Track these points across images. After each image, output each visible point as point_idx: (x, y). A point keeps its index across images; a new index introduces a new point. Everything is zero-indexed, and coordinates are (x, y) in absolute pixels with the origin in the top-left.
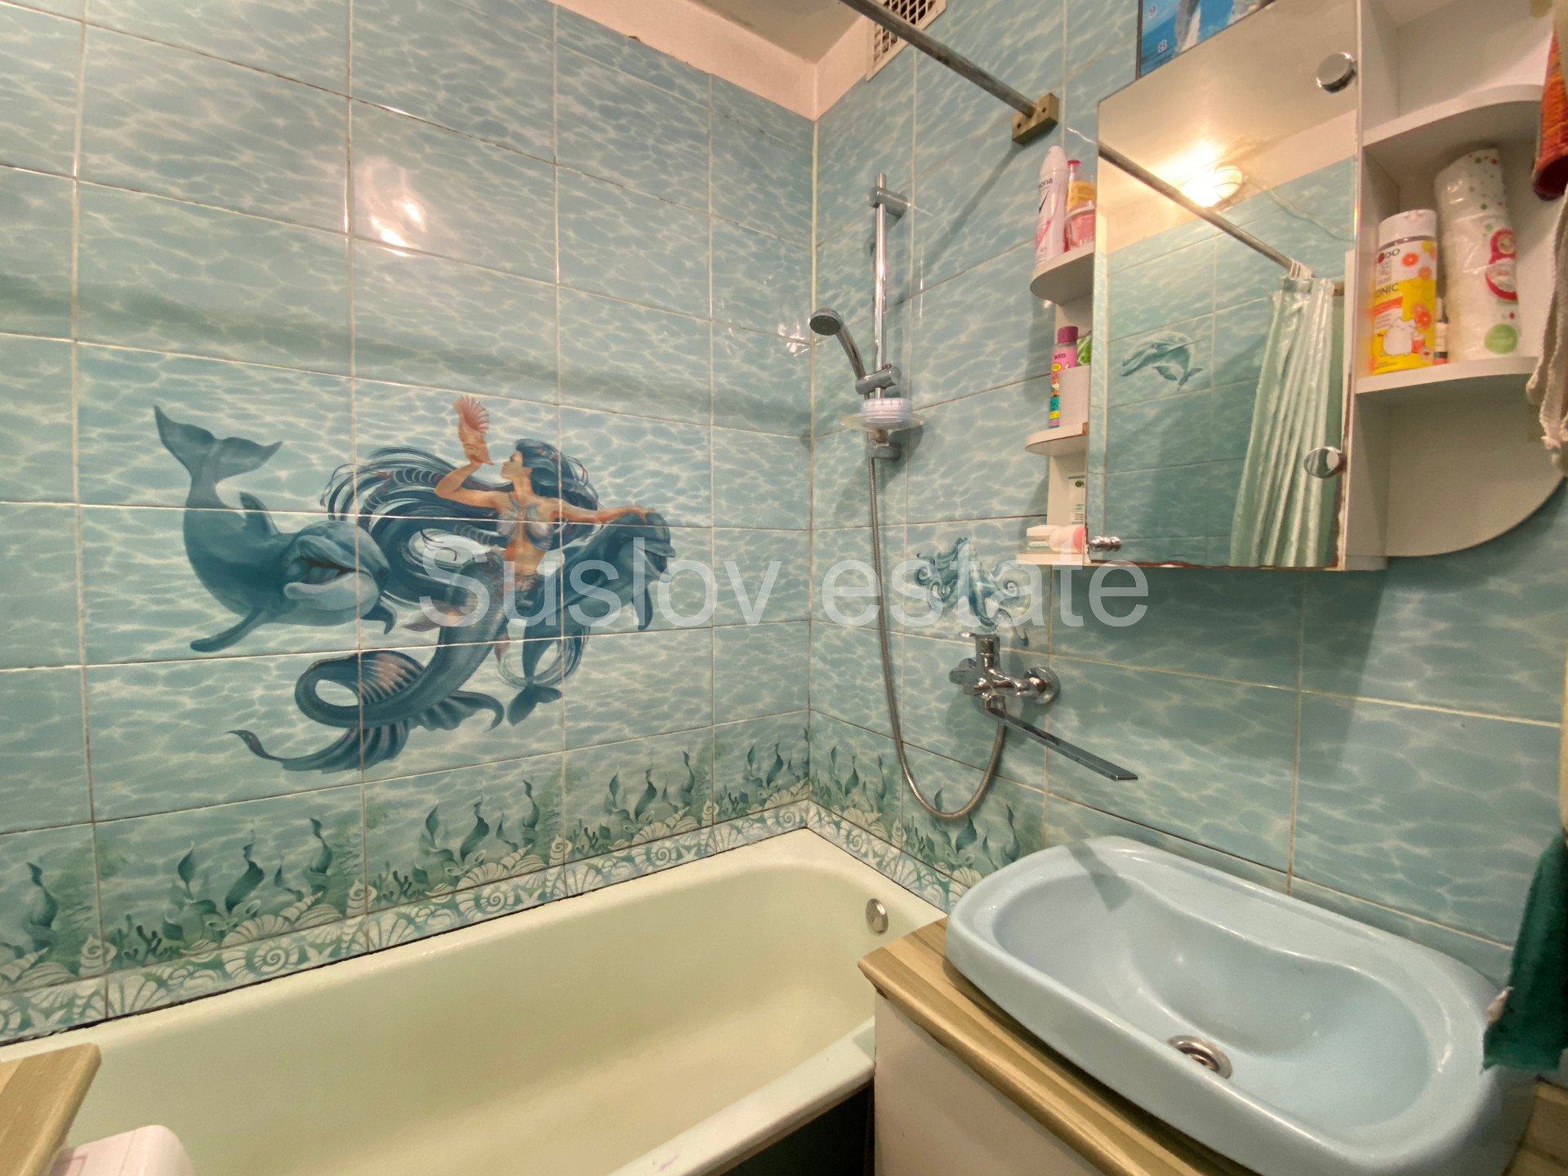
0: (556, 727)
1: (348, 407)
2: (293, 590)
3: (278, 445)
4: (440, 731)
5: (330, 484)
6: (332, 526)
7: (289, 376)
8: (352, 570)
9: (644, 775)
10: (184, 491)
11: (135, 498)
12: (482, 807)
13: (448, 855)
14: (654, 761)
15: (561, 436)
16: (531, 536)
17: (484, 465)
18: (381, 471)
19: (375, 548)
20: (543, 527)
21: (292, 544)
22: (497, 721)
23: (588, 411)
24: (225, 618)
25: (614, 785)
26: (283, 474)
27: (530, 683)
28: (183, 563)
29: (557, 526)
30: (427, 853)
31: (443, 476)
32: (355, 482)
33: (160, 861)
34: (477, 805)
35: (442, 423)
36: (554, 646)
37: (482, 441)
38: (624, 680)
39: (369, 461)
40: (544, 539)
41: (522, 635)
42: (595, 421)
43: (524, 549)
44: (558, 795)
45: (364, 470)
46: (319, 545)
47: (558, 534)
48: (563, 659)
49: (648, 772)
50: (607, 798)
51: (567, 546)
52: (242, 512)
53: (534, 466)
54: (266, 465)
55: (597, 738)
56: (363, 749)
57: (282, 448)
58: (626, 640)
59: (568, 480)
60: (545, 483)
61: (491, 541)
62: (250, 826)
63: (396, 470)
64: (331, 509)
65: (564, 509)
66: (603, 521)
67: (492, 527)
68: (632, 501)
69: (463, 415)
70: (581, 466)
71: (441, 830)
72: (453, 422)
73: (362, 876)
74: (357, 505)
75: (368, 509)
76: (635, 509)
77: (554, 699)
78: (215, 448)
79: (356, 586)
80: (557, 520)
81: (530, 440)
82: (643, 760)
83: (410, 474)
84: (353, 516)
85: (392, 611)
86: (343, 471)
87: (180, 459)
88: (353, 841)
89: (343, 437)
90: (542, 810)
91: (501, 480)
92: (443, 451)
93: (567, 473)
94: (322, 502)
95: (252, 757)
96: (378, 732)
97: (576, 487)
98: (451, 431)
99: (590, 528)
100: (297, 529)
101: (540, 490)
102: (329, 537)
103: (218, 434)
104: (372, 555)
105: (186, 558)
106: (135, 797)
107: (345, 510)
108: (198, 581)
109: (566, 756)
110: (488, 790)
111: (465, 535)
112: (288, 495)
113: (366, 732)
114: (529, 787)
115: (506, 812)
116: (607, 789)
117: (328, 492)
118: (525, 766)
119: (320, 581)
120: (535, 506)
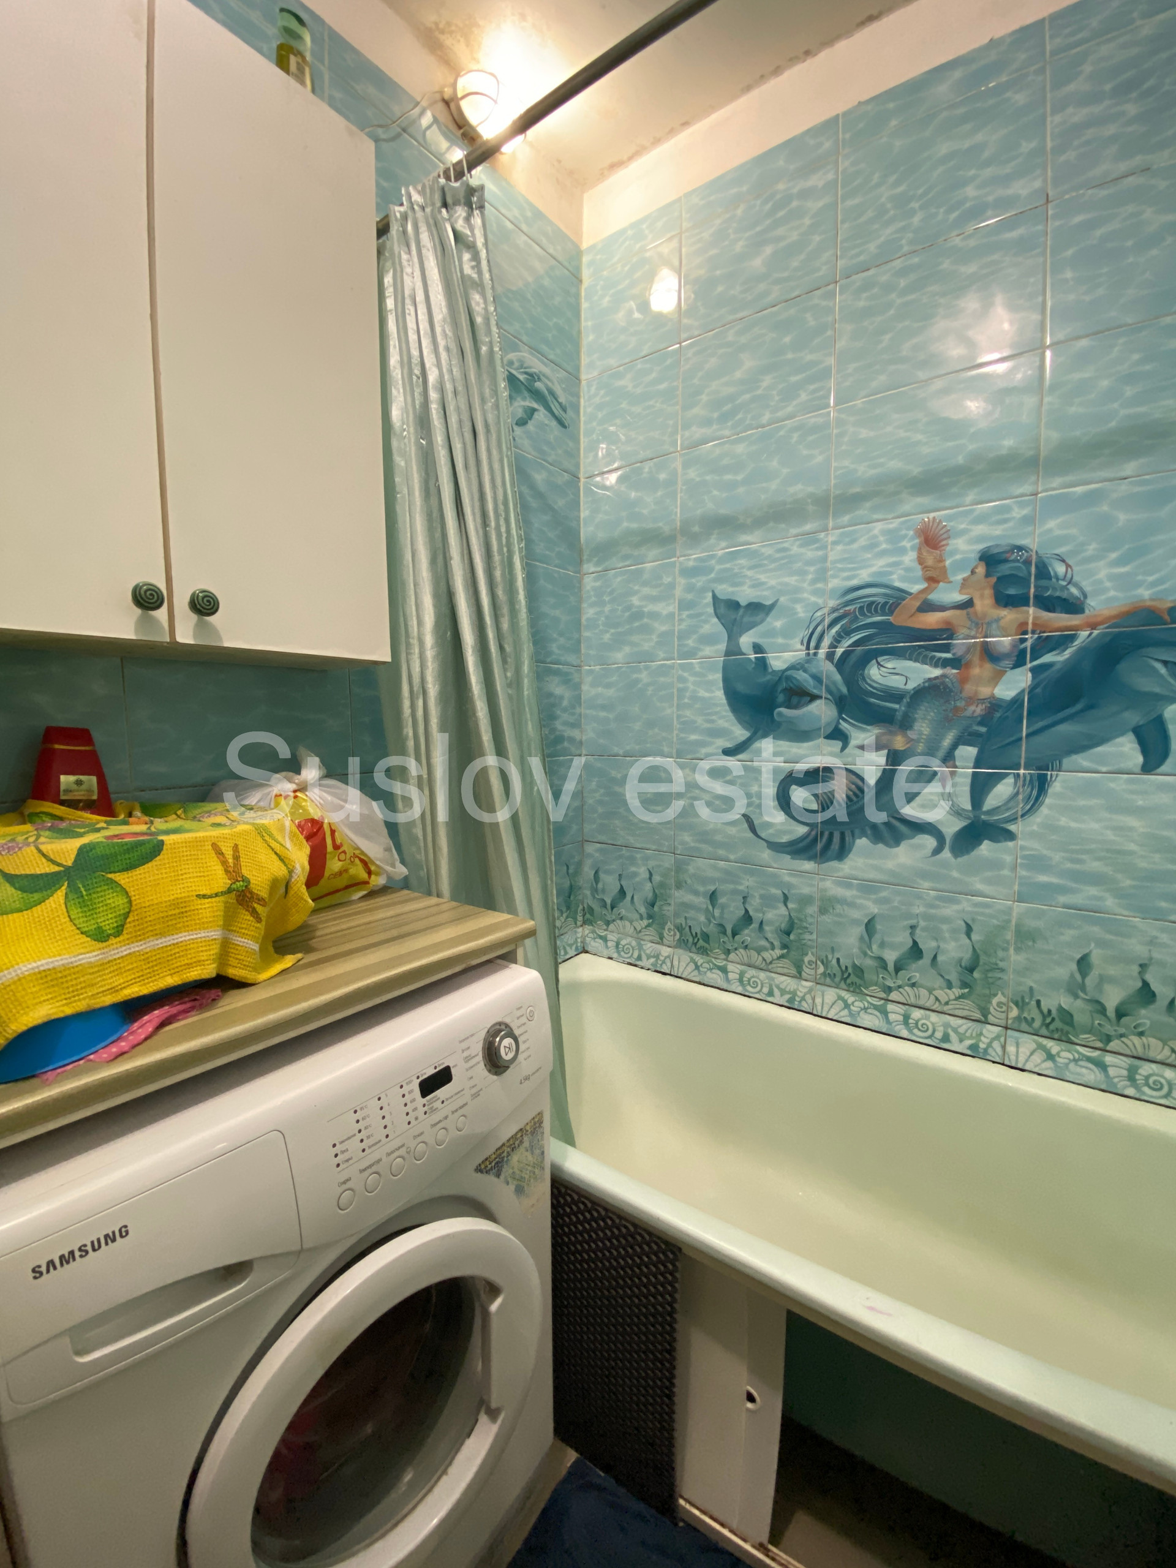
0: (1006, 872)
1: (825, 559)
2: (780, 714)
3: (777, 601)
4: (881, 846)
5: (808, 627)
6: (808, 661)
7: (786, 545)
8: (820, 697)
9: (1136, 969)
10: (722, 647)
11: (700, 654)
12: (918, 931)
13: (882, 963)
14: (1156, 955)
15: (1037, 532)
16: (989, 653)
17: (941, 583)
18: (847, 608)
19: (838, 677)
20: (1004, 642)
21: (780, 678)
22: (937, 851)
23: (1079, 489)
24: (740, 733)
25: (1084, 963)
26: (778, 624)
27: (977, 818)
28: (720, 694)
29: (1023, 641)
30: (865, 954)
31: (899, 604)
32: (827, 622)
33: (701, 889)
34: (913, 928)
35: (903, 551)
36: (1010, 780)
37: (941, 560)
38: (1110, 835)
39: (838, 602)
40: (1006, 656)
41: (972, 765)
42: (1092, 498)
43: (980, 670)
44: (1005, 949)
45: (834, 610)
46: (799, 678)
47: (1025, 650)
48: (1020, 797)
49: (1143, 967)
50: (1072, 976)
51: (1035, 663)
52: (753, 656)
53: (999, 575)
54: (769, 619)
55: (1062, 899)
56: (819, 846)
57: (779, 603)
58: (1119, 784)
59: (1044, 583)
60: (1012, 591)
61: (945, 663)
62: (747, 883)
63: (858, 606)
64: (808, 648)
65: (1035, 618)
66: (1093, 626)
67: (946, 648)
68: (1145, 594)
69: (923, 538)
70: (1063, 561)
71: (877, 938)
72: (912, 548)
73: (814, 950)
74: (827, 641)
75: (833, 646)
76: (1148, 603)
77: (1006, 840)
78: (741, 611)
79: (822, 711)
80: (1025, 633)
81: (997, 546)
82: (1137, 948)
83: (871, 607)
84: (822, 652)
85: (846, 731)
86: (819, 614)
87: (722, 624)
88: (810, 920)
89: (820, 585)
90: (983, 959)
91: (958, 597)
92: (903, 579)
93: (1043, 572)
94: (802, 643)
95: (750, 835)
96: (831, 835)
97: (1055, 589)
98: (910, 558)
99: (1072, 638)
100: (784, 666)
101: (1004, 600)
102: (805, 671)
103: (743, 603)
104: (835, 683)
105: (722, 692)
106: (692, 844)
107: (817, 647)
108: (727, 708)
109: (1019, 908)
110: (927, 917)
111: (916, 660)
112: (780, 640)
113: (822, 833)
114: (969, 930)
115: (942, 945)
116: (1074, 966)
117: (807, 633)
118: (966, 905)
119: (796, 707)
120: (998, 620)
